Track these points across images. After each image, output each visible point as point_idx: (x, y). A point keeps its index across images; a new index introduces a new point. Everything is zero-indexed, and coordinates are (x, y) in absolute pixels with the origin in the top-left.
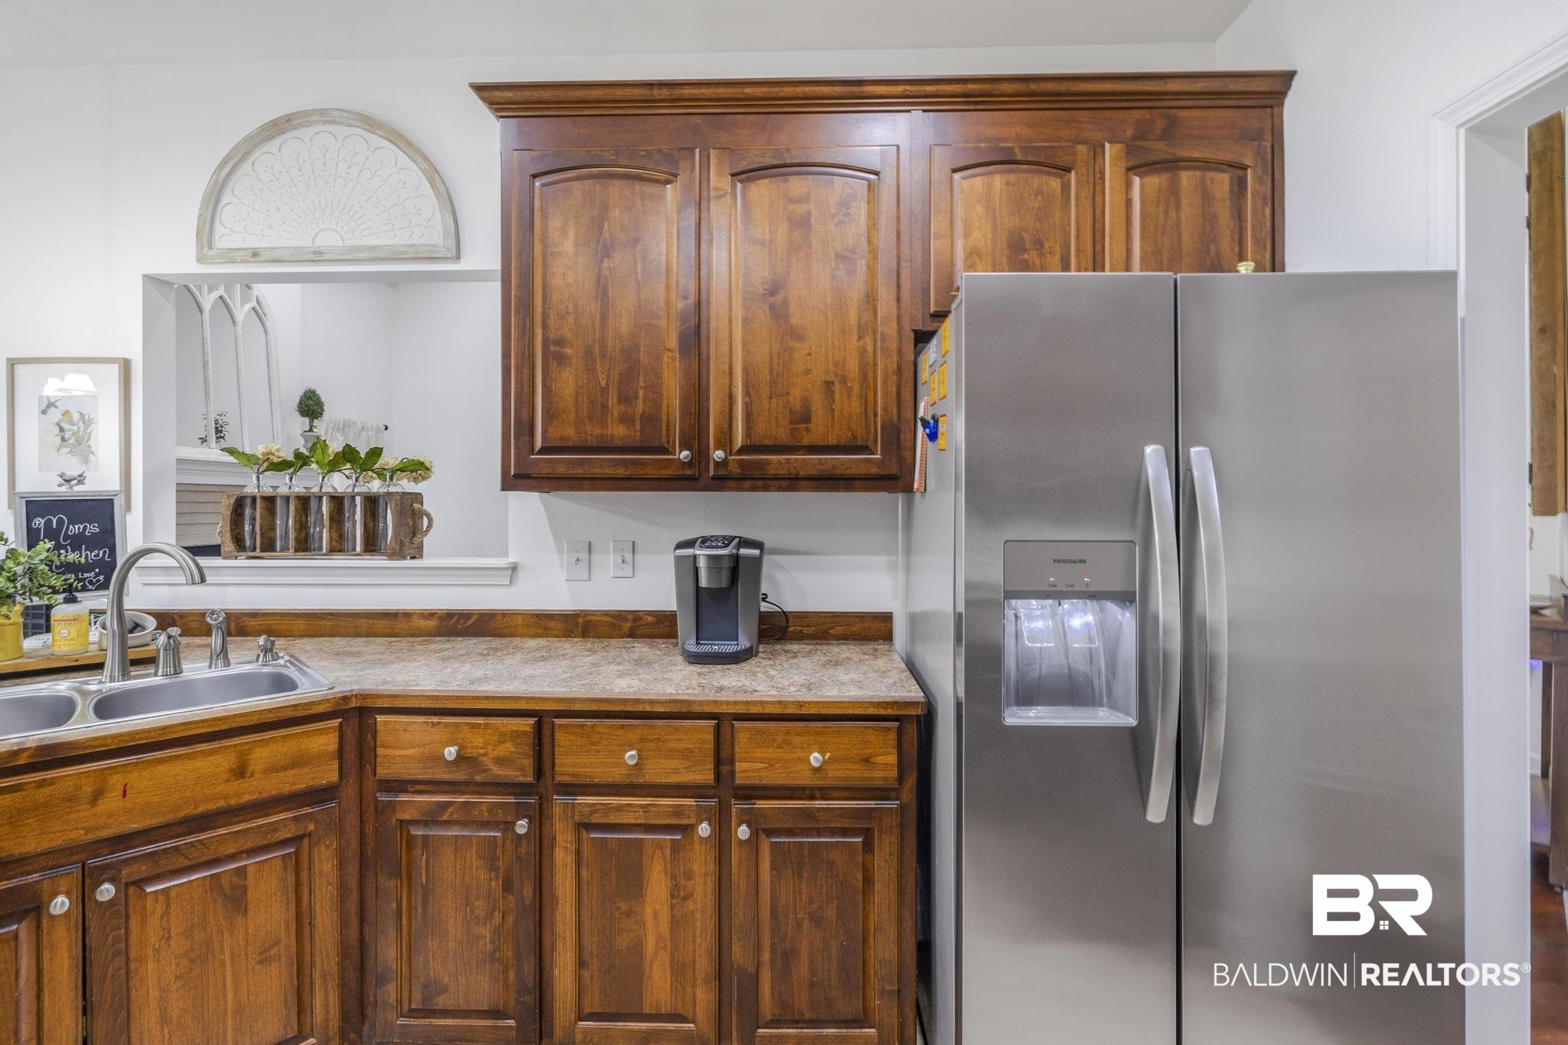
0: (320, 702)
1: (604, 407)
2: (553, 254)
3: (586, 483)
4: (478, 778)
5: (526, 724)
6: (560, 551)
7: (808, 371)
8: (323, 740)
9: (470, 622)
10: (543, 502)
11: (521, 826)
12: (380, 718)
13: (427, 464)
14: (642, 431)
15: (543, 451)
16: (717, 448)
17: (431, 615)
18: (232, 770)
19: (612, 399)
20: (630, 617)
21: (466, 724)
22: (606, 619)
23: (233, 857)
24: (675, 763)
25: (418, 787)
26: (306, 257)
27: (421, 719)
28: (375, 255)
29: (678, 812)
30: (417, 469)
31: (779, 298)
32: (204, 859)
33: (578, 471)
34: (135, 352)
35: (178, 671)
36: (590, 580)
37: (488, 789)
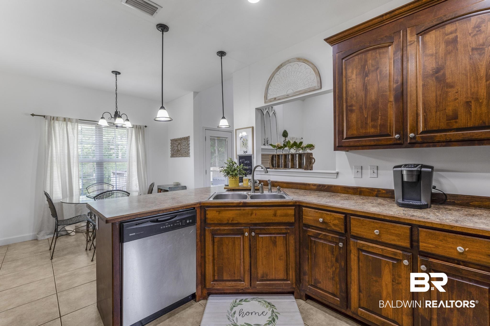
0: (290, 202)
1: (366, 123)
2: (349, 80)
3: (360, 147)
4: (328, 228)
5: (342, 216)
6: (352, 169)
7: (456, 99)
8: (291, 211)
9: (325, 188)
10: (346, 154)
11: (340, 244)
12: (304, 208)
13: (314, 145)
14: (380, 130)
15: (346, 139)
16: (411, 133)
17: (315, 185)
18: (273, 214)
19: (369, 121)
20: (376, 190)
21: (325, 213)
22: (367, 190)
23: (274, 234)
24: (394, 238)
25: (313, 228)
26: (285, 97)
27: (313, 210)
28: (300, 93)
29: (395, 254)
30: (311, 147)
31: (441, 73)
32: (269, 232)
33: (358, 144)
34: (254, 125)
35: (263, 192)
36: (362, 178)
37: (331, 232)
